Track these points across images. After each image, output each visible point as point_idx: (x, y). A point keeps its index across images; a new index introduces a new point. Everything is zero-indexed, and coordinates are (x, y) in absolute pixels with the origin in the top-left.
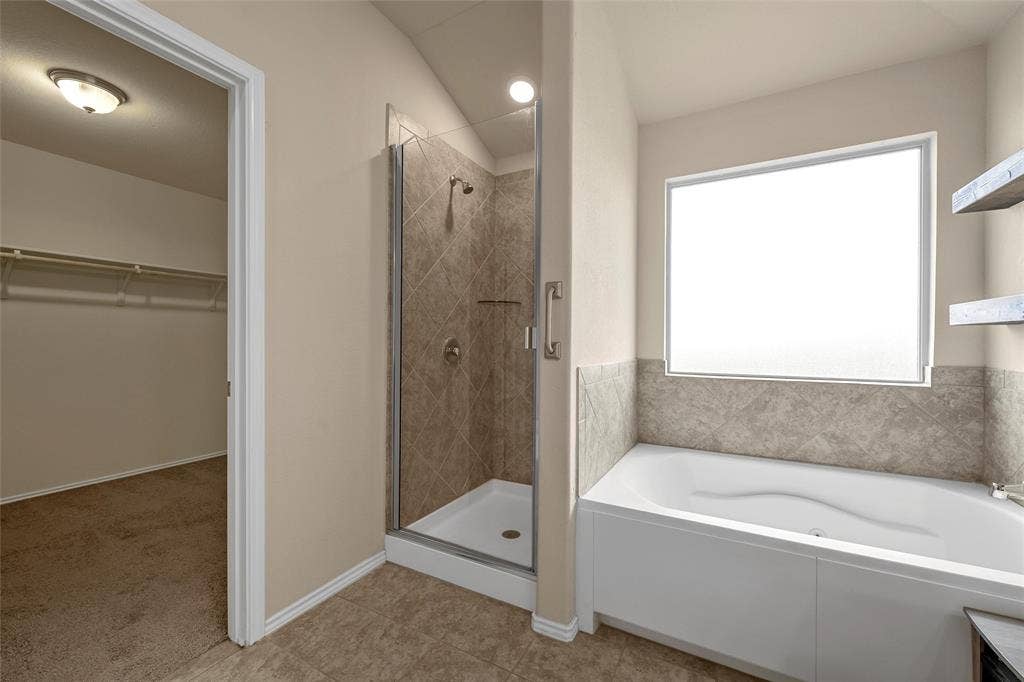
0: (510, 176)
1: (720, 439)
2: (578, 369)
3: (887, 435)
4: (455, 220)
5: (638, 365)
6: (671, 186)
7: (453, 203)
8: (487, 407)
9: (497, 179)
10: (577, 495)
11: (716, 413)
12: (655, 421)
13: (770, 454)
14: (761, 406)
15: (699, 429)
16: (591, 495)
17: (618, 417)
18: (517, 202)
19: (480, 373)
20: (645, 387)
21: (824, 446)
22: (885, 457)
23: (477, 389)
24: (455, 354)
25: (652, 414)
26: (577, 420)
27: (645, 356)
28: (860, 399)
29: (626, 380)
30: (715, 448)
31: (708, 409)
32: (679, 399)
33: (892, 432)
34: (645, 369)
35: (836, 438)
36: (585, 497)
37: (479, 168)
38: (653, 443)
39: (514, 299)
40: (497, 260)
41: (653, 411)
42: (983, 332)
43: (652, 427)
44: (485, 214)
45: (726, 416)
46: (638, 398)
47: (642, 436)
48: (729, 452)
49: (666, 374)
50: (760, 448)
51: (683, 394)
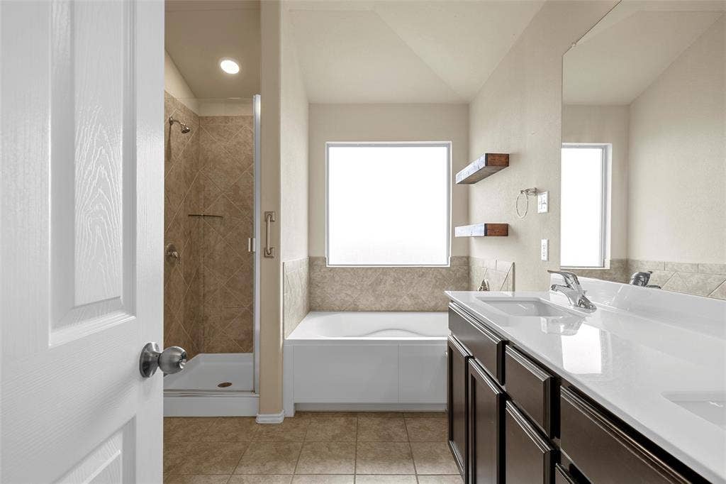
0: (213, 119)
1: (358, 304)
2: (284, 263)
3: (433, 292)
4: (172, 152)
5: (310, 260)
6: (329, 146)
7: (171, 138)
8: (195, 298)
9: (200, 119)
10: (283, 337)
11: (356, 288)
12: (320, 297)
13: (383, 309)
14: (379, 282)
15: (346, 299)
16: (291, 336)
17: (301, 294)
18: (219, 140)
19: (190, 271)
20: (315, 275)
21: (408, 302)
22: (433, 304)
23: (188, 284)
24: (175, 257)
25: (318, 292)
26: (284, 293)
27: (314, 255)
28: (423, 275)
29: (304, 270)
30: (355, 310)
31: (350, 286)
32: (335, 281)
33: (436, 291)
34: (315, 263)
35: (412, 296)
36: (287, 338)
37: (188, 110)
38: (320, 310)
39: (217, 214)
40: (201, 182)
41: (319, 290)
42: (467, 240)
43: (319, 300)
44: (192, 146)
45: (361, 290)
46: (311, 283)
47: (313, 307)
48: (363, 311)
49: (327, 266)
50: (378, 306)
51: (337, 278)
